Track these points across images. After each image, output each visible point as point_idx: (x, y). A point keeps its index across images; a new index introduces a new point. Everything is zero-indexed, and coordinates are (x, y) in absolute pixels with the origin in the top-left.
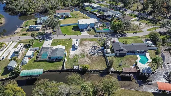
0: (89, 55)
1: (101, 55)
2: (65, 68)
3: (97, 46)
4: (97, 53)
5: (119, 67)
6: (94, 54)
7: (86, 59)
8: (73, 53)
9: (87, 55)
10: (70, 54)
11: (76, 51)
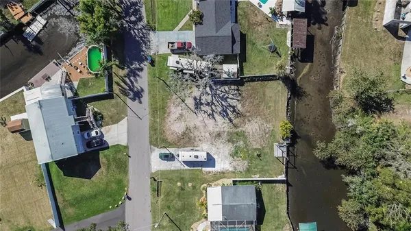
0: (235, 121)
1: (238, 90)
2: (282, 177)
3: (195, 99)
4: (229, 100)
5: (277, 53)
6: (234, 107)
7: (252, 127)
8: (227, 162)
9: (235, 126)
10: (231, 169)
11: (215, 157)
